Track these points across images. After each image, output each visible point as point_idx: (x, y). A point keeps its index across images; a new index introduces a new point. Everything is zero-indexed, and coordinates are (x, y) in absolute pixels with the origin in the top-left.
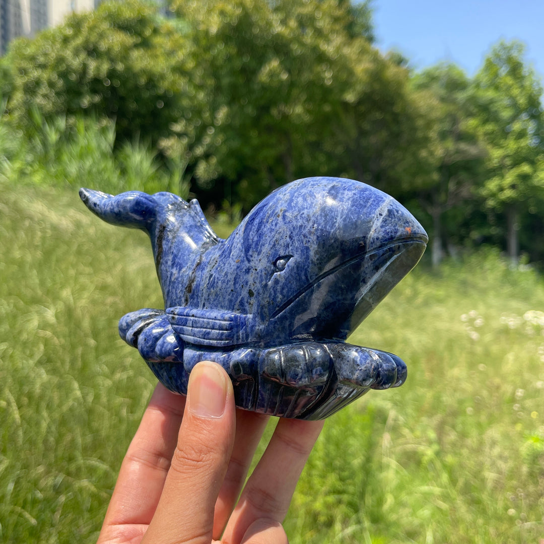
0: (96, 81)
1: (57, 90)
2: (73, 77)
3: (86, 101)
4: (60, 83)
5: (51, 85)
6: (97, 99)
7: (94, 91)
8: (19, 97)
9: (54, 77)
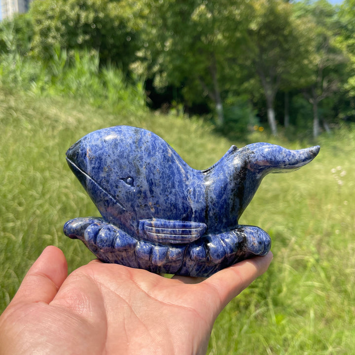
0: (87, 25)
1: (61, 33)
2: (71, 24)
3: (80, 39)
4: (63, 28)
5: (58, 30)
6: (87, 37)
7: (85, 33)
8: (37, 39)
9: (59, 24)
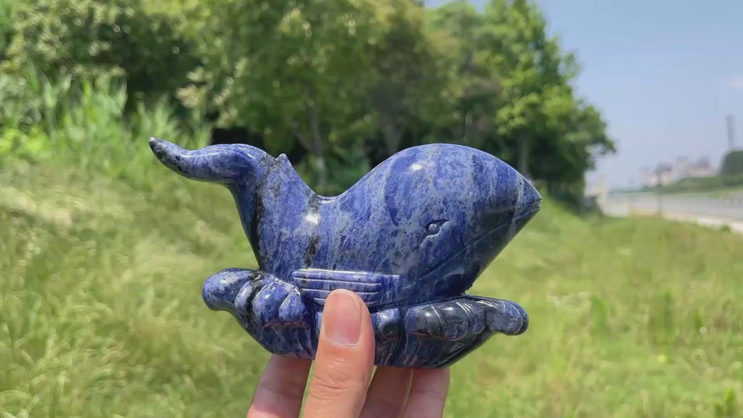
0: (104, 27)
1: (61, 36)
2: (79, 23)
3: (94, 49)
4: (64, 29)
5: (54, 30)
6: (106, 46)
7: (103, 38)
8: (18, 44)
9: (57, 22)
